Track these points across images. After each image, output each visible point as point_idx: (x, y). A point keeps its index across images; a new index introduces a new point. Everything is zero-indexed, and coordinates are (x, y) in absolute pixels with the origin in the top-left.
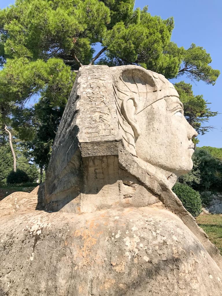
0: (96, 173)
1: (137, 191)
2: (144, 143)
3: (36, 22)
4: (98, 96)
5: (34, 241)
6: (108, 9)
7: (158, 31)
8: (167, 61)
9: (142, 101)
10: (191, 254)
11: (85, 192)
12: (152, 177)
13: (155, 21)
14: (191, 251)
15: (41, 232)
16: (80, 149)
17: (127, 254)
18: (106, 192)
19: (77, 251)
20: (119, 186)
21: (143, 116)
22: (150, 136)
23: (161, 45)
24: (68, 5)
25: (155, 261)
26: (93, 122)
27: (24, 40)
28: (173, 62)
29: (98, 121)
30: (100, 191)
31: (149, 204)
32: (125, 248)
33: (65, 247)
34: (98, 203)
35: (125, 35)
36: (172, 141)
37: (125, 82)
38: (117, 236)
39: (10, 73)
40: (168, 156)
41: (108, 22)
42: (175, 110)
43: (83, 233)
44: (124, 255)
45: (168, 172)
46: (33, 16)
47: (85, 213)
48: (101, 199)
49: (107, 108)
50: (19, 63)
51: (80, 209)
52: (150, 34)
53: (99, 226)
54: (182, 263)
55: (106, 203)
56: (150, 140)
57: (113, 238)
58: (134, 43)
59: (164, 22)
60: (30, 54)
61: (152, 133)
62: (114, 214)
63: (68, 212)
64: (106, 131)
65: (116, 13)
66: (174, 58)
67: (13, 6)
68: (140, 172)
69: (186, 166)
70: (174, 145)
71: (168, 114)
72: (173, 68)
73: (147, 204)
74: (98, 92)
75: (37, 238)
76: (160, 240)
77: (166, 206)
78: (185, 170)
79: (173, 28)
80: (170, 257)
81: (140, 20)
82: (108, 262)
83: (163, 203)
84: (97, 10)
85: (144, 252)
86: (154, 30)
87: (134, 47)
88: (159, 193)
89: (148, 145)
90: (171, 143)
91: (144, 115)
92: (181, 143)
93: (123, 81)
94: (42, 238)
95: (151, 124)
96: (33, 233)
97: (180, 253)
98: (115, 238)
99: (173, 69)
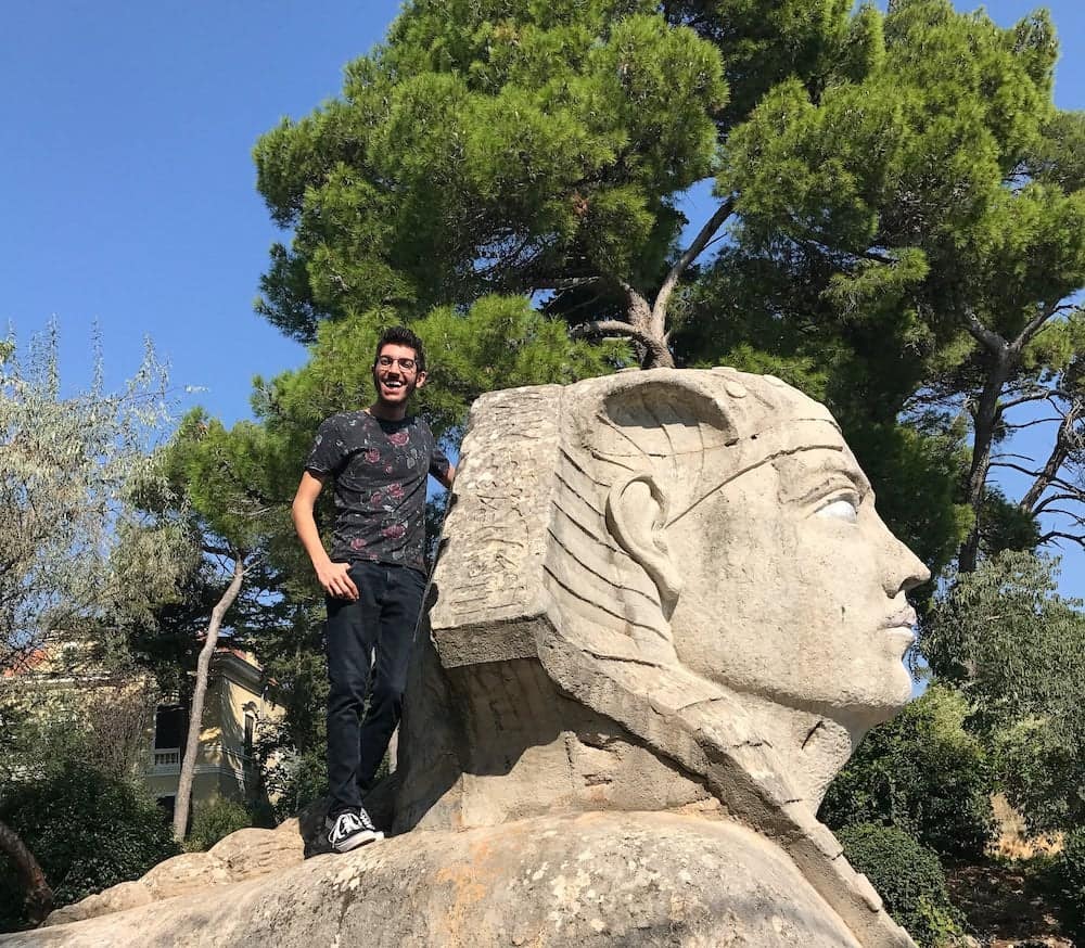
0: (496, 713)
1: (627, 762)
2: (700, 617)
3: (419, 160)
4: (505, 493)
5: (340, 906)
6: (710, 53)
7: (972, 89)
8: (1030, 220)
9: (685, 481)
10: (726, 917)
11: (475, 769)
12: (668, 719)
13: (953, 47)
14: (729, 909)
15: (358, 883)
16: (436, 646)
17: (555, 915)
18: (533, 767)
19: (439, 920)
20: (567, 749)
21: (690, 529)
22: (719, 594)
23: (987, 149)
24: (546, 65)
25: (620, 929)
26: (477, 572)
27: (379, 236)
28: (1066, 219)
29: (490, 566)
30: (517, 765)
31: (672, 805)
32: (550, 901)
33: (412, 912)
34: (511, 802)
35: (810, 136)
36: (801, 605)
37: (620, 428)
38: (537, 876)
39: (333, 378)
40: (791, 656)
41: (719, 102)
42: (820, 497)
43: (456, 873)
44: (545, 919)
45: (803, 713)
46: (410, 141)
47: (474, 829)
48: (520, 788)
49: (524, 526)
50: (362, 333)
51: (460, 818)
52: (934, 109)
53: (498, 855)
54: (693, 935)
55: (533, 799)
56: (719, 608)
57: (526, 882)
58: (851, 167)
59: (1003, 38)
60: (403, 290)
61: (723, 585)
62: (547, 826)
63: (432, 829)
64: (506, 592)
65: (763, 45)
66: (1066, 201)
67: (335, 103)
68: (625, 703)
69: (871, 690)
70: (813, 618)
71: (786, 515)
72: (1068, 246)
73: (664, 804)
74: (510, 480)
75: (349, 897)
76: (642, 879)
77: (734, 811)
78: (873, 703)
79: (1053, 55)
80: (659, 920)
81: (884, 53)
82: (505, 938)
83: (722, 803)
84: (669, 64)
85: (595, 910)
86: (953, 86)
87: (857, 184)
88: (701, 769)
89: (712, 626)
90: (797, 613)
91: (695, 527)
92: (843, 610)
93: (613, 424)
94: (360, 897)
95: (721, 552)
96: (339, 888)
97: (689, 911)
98: (531, 881)
99: (1067, 251)
